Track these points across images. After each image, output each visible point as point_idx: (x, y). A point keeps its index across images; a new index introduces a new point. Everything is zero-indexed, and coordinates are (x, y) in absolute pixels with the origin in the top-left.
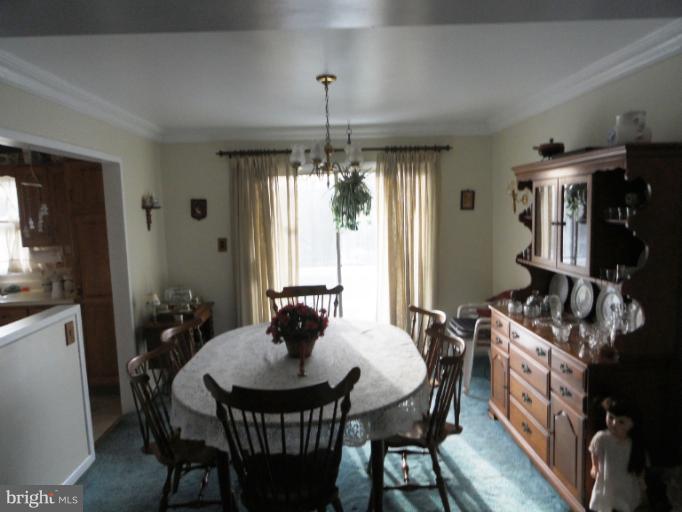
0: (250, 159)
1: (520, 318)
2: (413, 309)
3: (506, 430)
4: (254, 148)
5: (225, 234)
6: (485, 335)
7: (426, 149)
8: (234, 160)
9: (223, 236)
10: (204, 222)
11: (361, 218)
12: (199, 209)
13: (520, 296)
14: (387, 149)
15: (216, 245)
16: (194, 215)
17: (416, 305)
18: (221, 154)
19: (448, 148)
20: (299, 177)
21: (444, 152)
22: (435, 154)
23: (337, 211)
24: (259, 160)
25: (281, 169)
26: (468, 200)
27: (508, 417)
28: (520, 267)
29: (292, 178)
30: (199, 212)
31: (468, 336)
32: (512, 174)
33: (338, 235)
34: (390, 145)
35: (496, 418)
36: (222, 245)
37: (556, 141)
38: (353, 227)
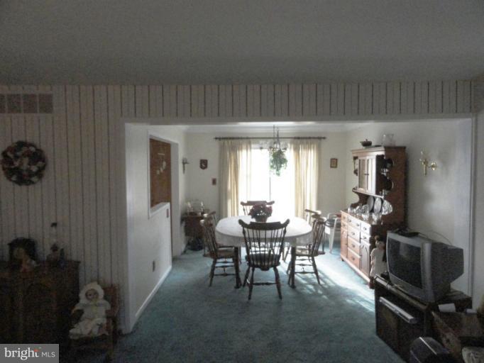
0: (230, 141)
1: (353, 214)
2: (307, 211)
3: (347, 264)
4: (231, 136)
5: (216, 176)
6: (339, 225)
7: (314, 138)
8: (222, 141)
9: (214, 177)
10: (205, 170)
11: (282, 170)
12: (204, 164)
13: (354, 206)
14: (295, 138)
15: (211, 181)
16: (202, 167)
17: (308, 209)
18: (216, 138)
19: (324, 138)
20: (252, 150)
21: (323, 140)
22: (318, 141)
23: (272, 167)
24: (233, 141)
25: (244, 146)
26: (334, 163)
27: (347, 257)
28: (354, 193)
29: (249, 151)
30: (204, 166)
31: (331, 226)
32: (351, 153)
33: (270, 178)
34: (297, 136)
35: (343, 260)
36: (214, 182)
37: (369, 140)
38: (278, 174)
